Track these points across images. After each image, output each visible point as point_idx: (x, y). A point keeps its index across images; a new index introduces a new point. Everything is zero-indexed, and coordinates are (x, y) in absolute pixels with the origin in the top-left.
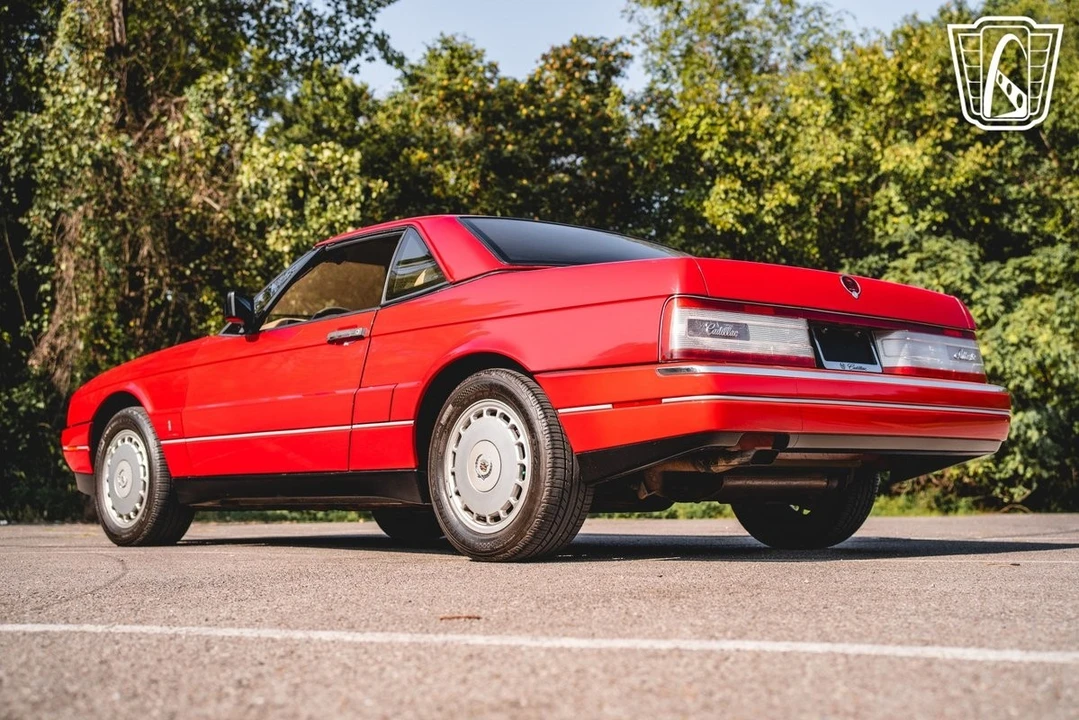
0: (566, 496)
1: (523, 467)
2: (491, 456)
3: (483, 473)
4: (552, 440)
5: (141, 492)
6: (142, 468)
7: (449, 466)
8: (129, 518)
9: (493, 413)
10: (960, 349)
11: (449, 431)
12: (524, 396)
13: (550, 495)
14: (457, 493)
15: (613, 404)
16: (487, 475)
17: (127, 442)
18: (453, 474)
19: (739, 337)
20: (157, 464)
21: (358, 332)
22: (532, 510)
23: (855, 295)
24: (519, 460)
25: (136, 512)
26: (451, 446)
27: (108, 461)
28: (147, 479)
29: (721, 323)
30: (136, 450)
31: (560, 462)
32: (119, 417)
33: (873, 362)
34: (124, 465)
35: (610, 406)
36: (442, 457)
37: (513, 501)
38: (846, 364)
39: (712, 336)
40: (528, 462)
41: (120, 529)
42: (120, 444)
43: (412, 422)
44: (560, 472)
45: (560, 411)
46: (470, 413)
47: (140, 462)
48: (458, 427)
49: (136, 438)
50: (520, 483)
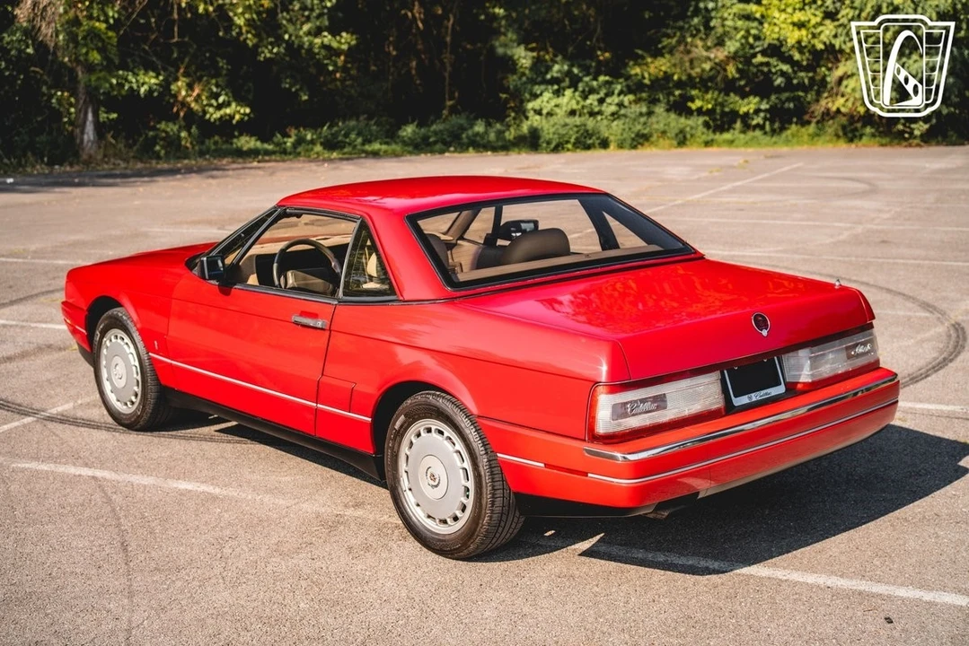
0: (504, 518)
1: (467, 490)
2: (439, 470)
3: (432, 483)
4: (492, 473)
5: (136, 388)
6: (134, 368)
7: (402, 466)
8: (126, 404)
9: (441, 433)
10: (856, 345)
11: (402, 436)
12: (467, 431)
13: (490, 520)
14: (410, 489)
15: (547, 465)
16: (436, 486)
17: (119, 341)
18: (406, 472)
19: (658, 408)
20: (148, 369)
21: (319, 324)
22: (475, 530)
23: (765, 333)
24: (463, 482)
25: (133, 403)
26: (404, 449)
27: (104, 351)
28: (139, 378)
29: (643, 401)
30: (128, 351)
31: (499, 493)
32: (110, 317)
33: (778, 384)
34: (117, 360)
35: (542, 465)
36: (395, 457)
37: (459, 514)
38: (753, 395)
39: (634, 415)
40: (471, 484)
41: (120, 413)
42: (113, 340)
43: (370, 419)
44: (499, 502)
45: (499, 455)
46: (420, 425)
47: (133, 363)
48: (410, 435)
49: (127, 340)
50: (465, 502)
